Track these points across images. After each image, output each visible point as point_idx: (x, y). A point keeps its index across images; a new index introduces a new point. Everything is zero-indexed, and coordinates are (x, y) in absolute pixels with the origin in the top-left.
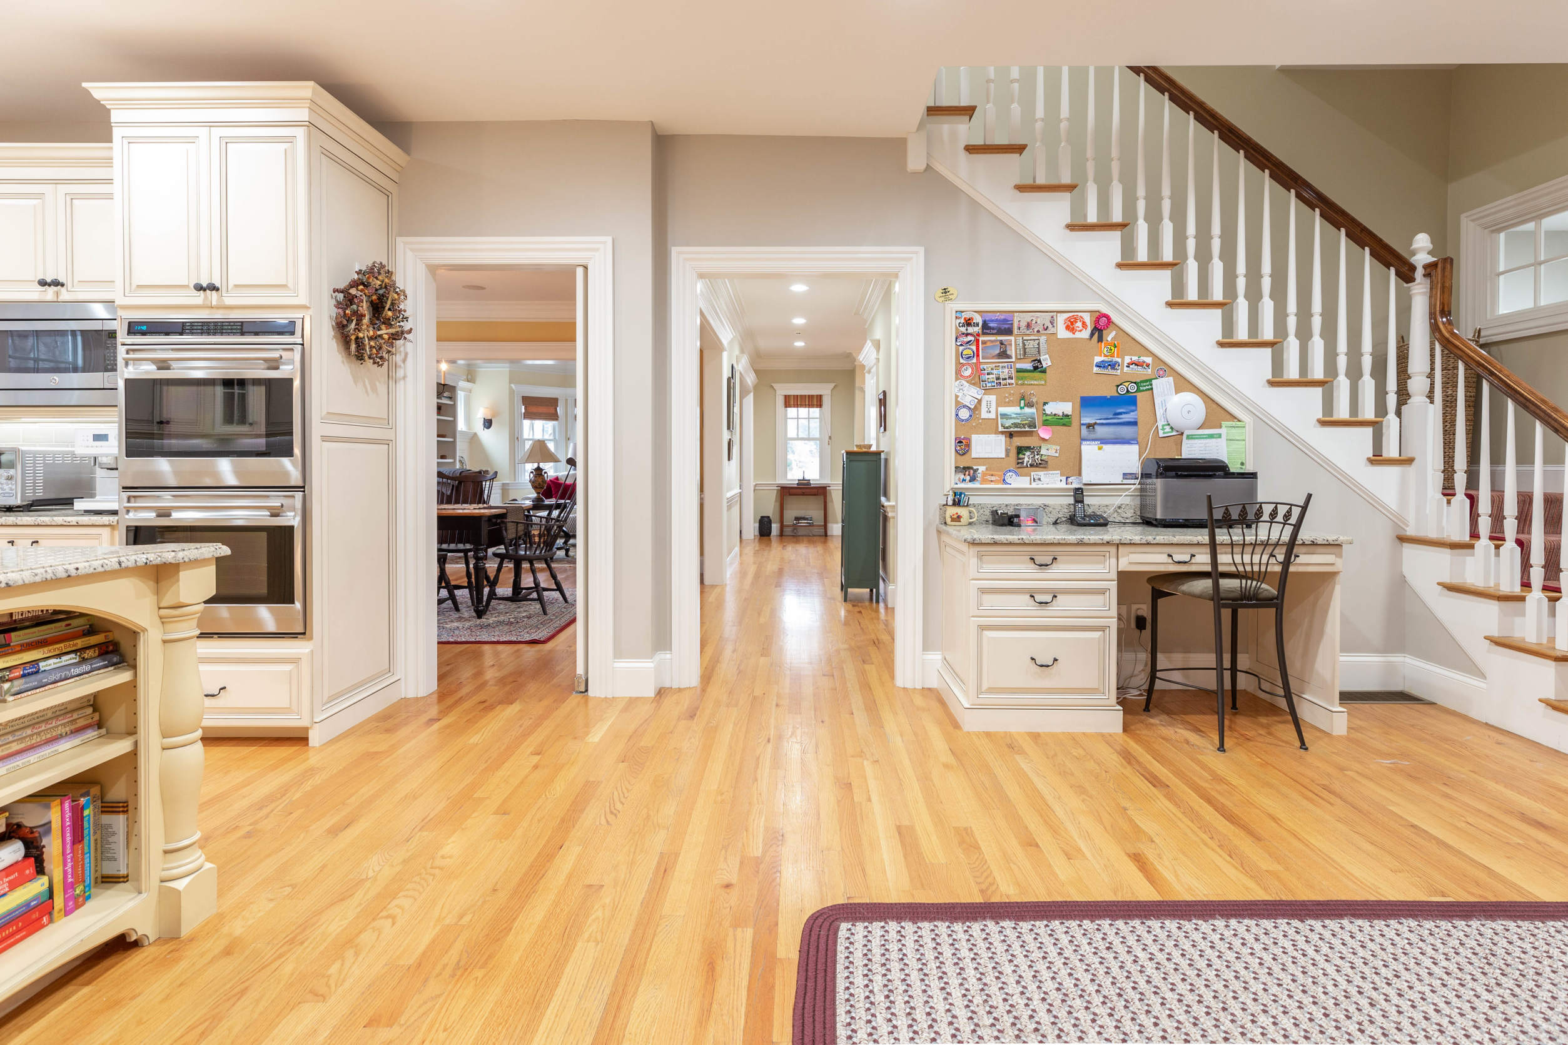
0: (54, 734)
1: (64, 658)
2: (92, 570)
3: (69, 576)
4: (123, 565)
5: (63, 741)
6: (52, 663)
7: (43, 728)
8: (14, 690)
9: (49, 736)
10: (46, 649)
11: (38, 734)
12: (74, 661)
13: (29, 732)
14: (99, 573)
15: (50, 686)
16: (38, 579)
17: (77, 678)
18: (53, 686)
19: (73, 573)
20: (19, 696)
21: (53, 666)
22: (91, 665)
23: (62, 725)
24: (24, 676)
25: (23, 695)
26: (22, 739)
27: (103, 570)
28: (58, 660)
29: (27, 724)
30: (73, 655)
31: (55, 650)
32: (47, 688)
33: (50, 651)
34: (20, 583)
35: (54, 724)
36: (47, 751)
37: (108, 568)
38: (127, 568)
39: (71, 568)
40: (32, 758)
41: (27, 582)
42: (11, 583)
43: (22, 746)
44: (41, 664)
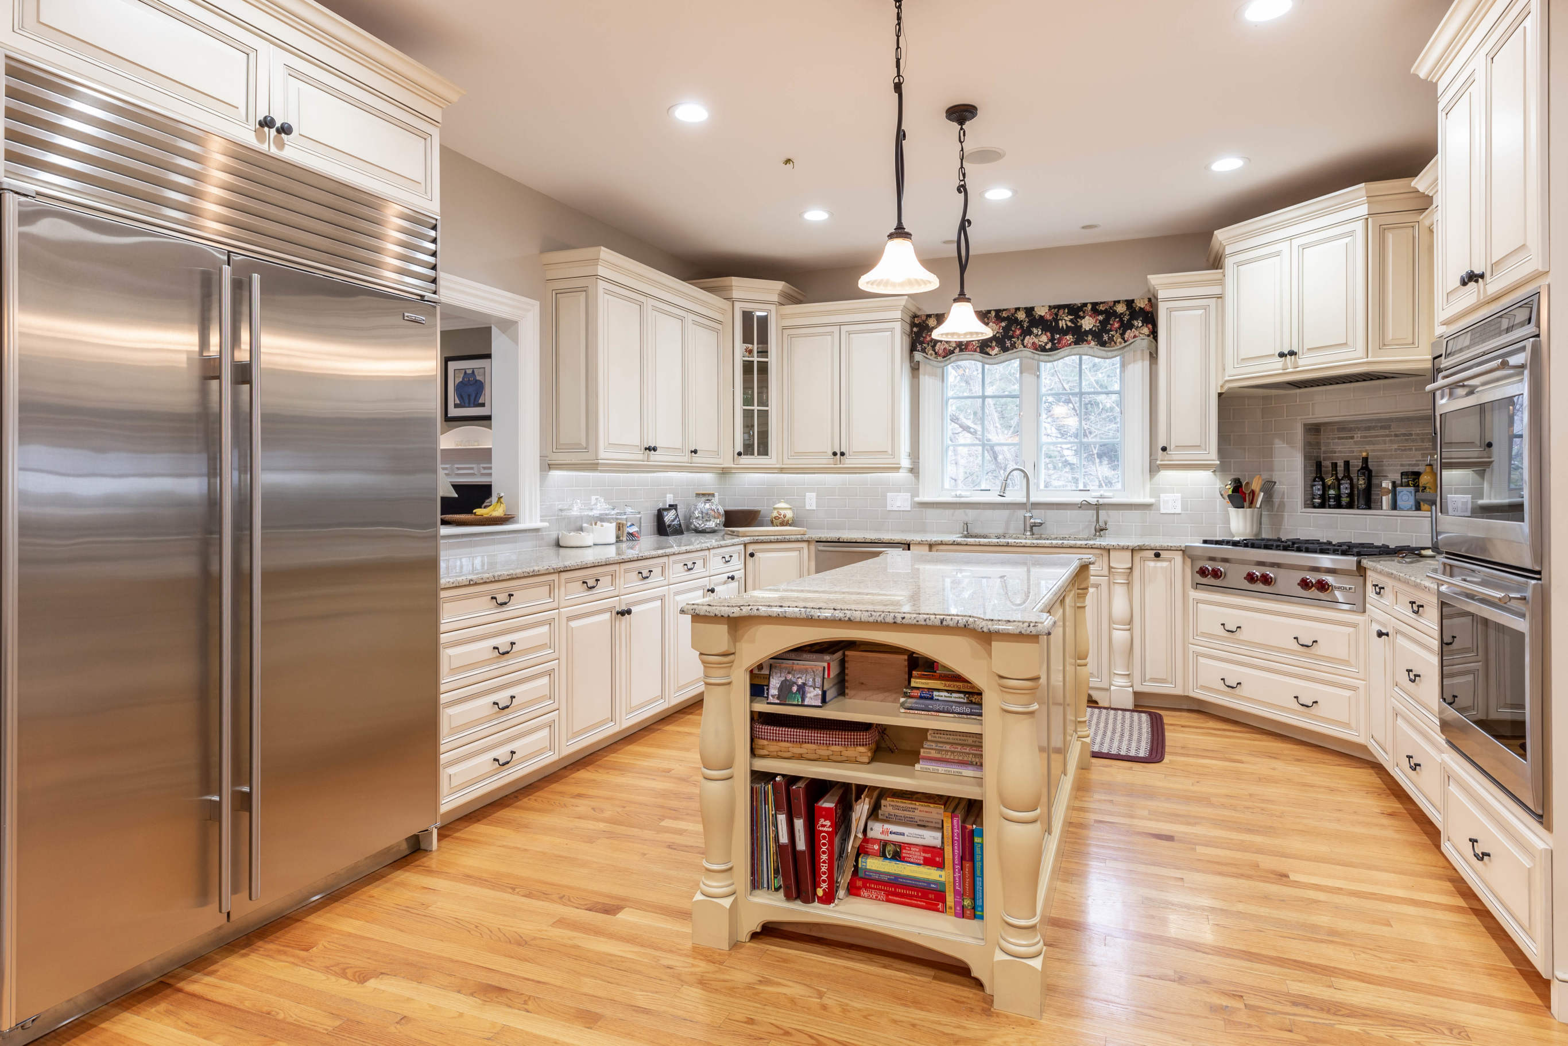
0: (966, 759)
1: (954, 695)
2: (914, 622)
3: (895, 623)
4: (944, 623)
5: (970, 768)
6: (943, 696)
7: (959, 750)
8: (907, 705)
9: (961, 758)
10: (948, 683)
11: (953, 752)
12: (962, 700)
13: (948, 747)
14: (922, 625)
15: (933, 713)
16: (871, 619)
17: (956, 715)
18: (935, 714)
19: (899, 620)
20: (908, 711)
21: (943, 698)
22: (971, 709)
23: (973, 754)
24: (921, 697)
25: (911, 711)
26: (939, 751)
27: (924, 623)
28: (949, 695)
29: (951, 741)
30: (962, 695)
31: (954, 686)
32: (930, 713)
33: (945, 685)
34: (858, 619)
35: (967, 751)
36: (954, 769)
37: (929, 623)
38: (948, 626)
39: (899, 616)
40: (942, 769)
41: (863, 620)
42: (852, 618)
43: (939, 756)
44: (935, 693)
